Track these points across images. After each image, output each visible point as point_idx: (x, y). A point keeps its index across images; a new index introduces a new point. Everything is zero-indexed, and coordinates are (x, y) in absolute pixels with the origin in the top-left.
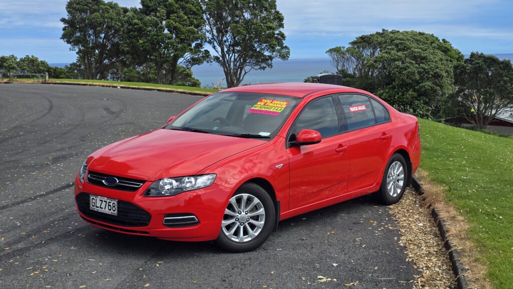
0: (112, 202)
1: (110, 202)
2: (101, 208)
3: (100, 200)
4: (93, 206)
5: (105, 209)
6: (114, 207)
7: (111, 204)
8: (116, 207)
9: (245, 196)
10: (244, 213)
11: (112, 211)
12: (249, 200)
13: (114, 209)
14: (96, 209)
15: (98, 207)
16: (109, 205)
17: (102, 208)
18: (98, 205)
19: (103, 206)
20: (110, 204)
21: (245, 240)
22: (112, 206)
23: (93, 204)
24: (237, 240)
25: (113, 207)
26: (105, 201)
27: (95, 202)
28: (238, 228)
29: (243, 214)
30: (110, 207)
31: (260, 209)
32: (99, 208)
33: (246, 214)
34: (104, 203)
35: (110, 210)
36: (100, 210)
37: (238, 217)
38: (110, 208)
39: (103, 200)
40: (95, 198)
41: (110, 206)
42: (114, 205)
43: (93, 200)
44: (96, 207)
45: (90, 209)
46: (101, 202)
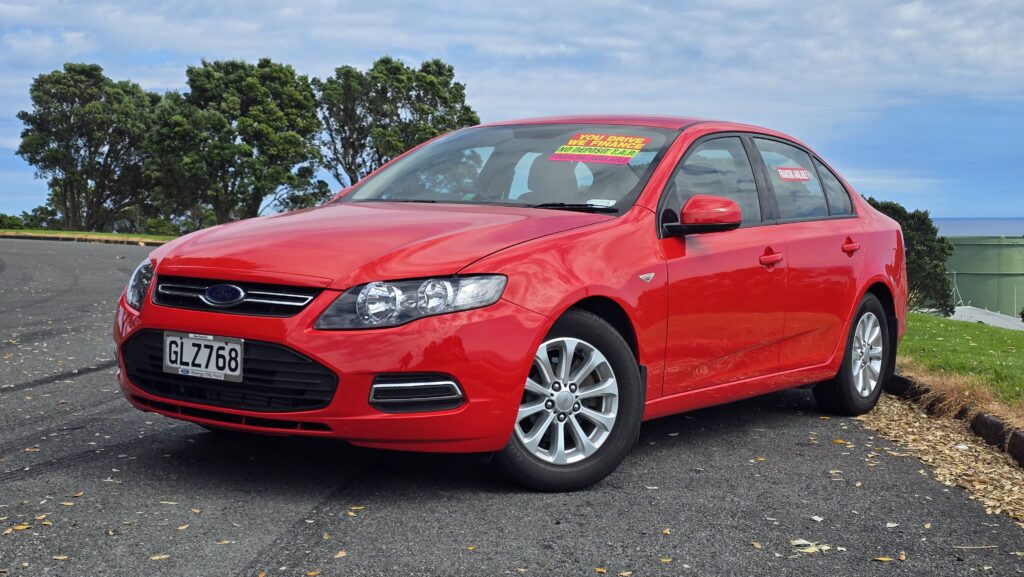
0: (228, 348)
1: (222, 348)
2: (194, 365)
3: (194, 345)
4: (172, 362)
5: (207, 367)
6: (235, 359)
7: (225, 353)
8: (239, 359)
9: (571, 343)
10: (567, 389)
11: (227, 371)
12: (580, 357)
13: (233, 365)
14: (181, 369)
15: (187, 364)
16: (219, 356)
17: (199, 366)
18: (188, 358)
19: (202, 359)
20: (221, 352)
21: (571, 460)
22: (228, 358)
23: (173, 358)
24: (550, 459)
25: (231, 359)
26: (206, 346)
27: (178, 350)
28: (552, 429)
29: (565, 389)
30: (221, 361)
31: (605, 380)
32: (190, 367)
33: (573, 391)
34: (204, 352)
35: (222, 368)
36: (192, 372)
37: (553, 398)
38: (221, 364)
39: (203, 343)
40: (179, 341)
41: (223, 357)
42: (233, 354)
43: (173, 346)
44: (182, 363)
45: (165, 370)
46: (196, 348)
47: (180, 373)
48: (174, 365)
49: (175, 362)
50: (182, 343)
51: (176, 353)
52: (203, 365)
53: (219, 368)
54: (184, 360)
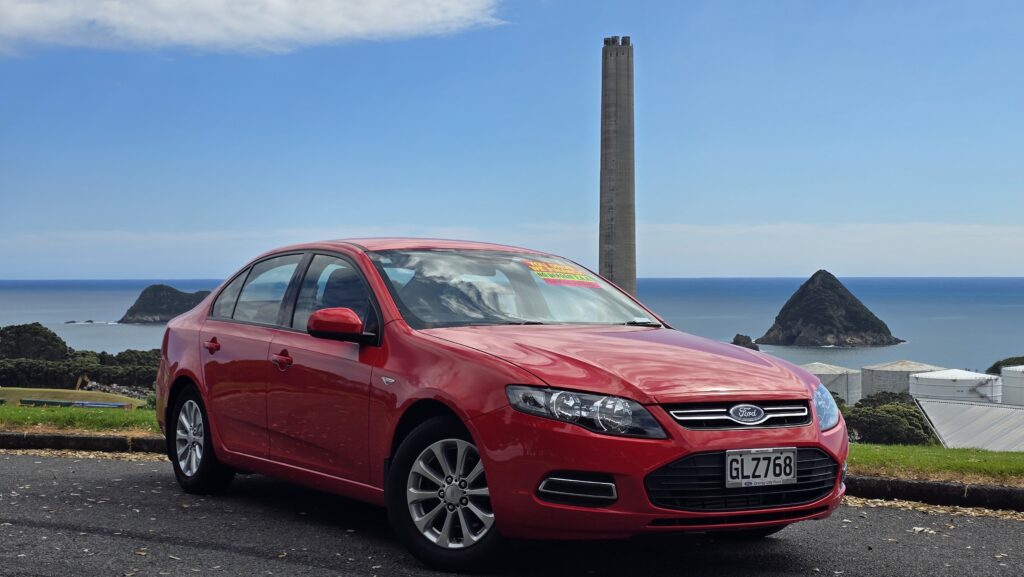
0: (783, 457)
1: (779, 458)
2: (754, 476)
3: (754, 459)
4: (733, 478)
5: (766, 476)
6: (790, 465)
7: (781, 461)
8: (792, 464)
11: (783, 476)
13: (788, 471)
14: (743, 483)
15: (748, 477)
16: (775, 465)
17: (759, 476)
18: (748, 472)
19: (761, 471)
20: (777, 462)
22: (783, 465)
23: (734, 474)
25: (786, 465)
26: (764, 459)
27: (739, 466)
30: (778, 469)
32: (751, 479)
34: (763, 464)
35: (780, 475)
36: (755, 482)
38: (778, 472)
39: (761, 457)
40: (739, 459)
41: (780, 465)
42: (788, 462)
43: (734, 464)
44: (744, 477)
45: (727, 486)
46: (756, 462)
47: (744, 486)
48: (736, 480)
49: (737, 477)
50: (742, 460)
51: (737, 469)
52: (763, 475)
53: (776, 475)
54: (745, 474)
